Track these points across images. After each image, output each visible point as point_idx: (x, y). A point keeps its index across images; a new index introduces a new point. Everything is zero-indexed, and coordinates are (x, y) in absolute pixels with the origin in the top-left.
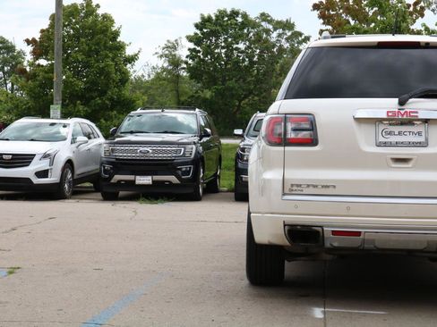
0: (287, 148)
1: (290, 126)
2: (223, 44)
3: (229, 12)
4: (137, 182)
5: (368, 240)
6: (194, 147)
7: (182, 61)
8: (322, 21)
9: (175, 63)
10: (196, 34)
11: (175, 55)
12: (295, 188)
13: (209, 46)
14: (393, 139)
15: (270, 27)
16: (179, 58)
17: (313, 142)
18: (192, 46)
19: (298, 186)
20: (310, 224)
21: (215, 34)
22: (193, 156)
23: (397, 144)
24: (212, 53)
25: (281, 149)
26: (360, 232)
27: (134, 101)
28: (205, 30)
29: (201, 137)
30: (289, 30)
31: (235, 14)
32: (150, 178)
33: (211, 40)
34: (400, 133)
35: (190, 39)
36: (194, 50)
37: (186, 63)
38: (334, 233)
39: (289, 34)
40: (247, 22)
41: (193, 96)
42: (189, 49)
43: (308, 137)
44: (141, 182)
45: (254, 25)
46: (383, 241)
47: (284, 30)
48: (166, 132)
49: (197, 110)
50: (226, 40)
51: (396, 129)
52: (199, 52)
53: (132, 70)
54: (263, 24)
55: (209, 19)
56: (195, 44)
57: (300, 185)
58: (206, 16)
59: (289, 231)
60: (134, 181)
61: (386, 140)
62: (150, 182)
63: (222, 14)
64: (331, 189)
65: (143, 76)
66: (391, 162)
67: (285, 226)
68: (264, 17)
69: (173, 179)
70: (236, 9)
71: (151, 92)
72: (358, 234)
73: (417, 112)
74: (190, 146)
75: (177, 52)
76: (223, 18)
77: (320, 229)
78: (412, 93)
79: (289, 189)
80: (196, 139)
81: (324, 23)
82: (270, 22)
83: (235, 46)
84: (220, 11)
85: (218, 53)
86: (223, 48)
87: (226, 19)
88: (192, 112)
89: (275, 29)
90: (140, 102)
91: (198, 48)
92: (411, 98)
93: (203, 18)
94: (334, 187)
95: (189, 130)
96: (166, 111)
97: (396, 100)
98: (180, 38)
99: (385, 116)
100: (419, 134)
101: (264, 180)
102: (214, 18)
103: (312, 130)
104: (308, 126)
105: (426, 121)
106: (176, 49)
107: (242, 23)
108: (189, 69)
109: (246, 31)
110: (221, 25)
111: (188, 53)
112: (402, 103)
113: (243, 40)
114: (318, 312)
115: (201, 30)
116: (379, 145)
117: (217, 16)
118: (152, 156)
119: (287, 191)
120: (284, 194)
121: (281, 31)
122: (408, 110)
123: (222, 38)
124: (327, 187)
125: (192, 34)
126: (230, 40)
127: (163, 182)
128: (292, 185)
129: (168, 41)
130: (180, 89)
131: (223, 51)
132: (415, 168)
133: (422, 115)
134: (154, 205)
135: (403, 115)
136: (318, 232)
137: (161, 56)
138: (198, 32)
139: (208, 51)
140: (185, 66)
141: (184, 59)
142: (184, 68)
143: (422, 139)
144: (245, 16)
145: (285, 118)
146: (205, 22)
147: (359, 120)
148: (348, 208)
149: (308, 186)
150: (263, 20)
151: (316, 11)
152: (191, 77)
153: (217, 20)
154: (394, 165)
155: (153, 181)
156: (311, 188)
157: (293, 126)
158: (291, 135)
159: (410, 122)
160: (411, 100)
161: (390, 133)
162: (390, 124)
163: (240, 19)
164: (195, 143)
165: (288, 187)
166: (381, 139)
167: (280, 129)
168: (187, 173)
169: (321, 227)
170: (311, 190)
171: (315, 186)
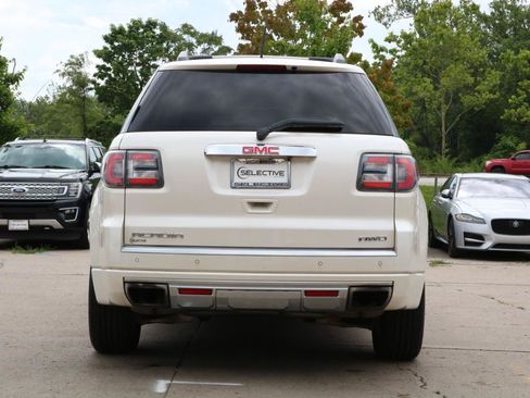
0: (129, 191)
1: (131, 165)
2: (138, 61)
3: (144, 23)
4: (11, 228)
5: (221, 299)
6: (80, 185)
7: (89, 81)
8: (240, 35)
9: (81, 82)
10: (105, 48)
11: (80, 73)
12: (136, 238)
13: (121, 63)
14: (251, 180)
15: (194, 41)
16: (86, 77)
17: (158, 183)
18: (101, 62)
19: (141, 235)
20: (154, 280)
21: (129, 48)
22: (78, 196)
23: (256, 186)
24: (125, 72)
25: (122, 191)
26: (211, 290)
27: (18, 129)
28: (116, 44)
29: (91, 173)
30: (216, 45)
31: (151, 25)
32: (26, 222)
33: (123, 56)
34: (258, 173)
35: (98, 54)
36: (103, 67)
37: (94, 82)
38: (181, 291)
39: (216, 49)
40: (166, 35)
41: (102, 123)
42: (97, 66)
43: (153, 177)
44: (15, 228)
45: (175, 38)
46: (238, 300)
47: (209, 44)
48: (47, 167)
49: (87, 140)
50: (141, 56)
51: (255, 168)
52: (109, 69)
53: (16, 92)
54: (185, 36)
55: (121, 31)
56: (105, 60)
57: (143, 235)
58: (117, 26)
59: (129, 289)
60: (7, 226)
61: (244, 181)
62: (27, 227)
63: (136, 25)
64: (179, 238)
65: (47, 97)
66: (247, 206)
67: (124, 282)
68: (187, 29)
69: (54, 223)
70: (153, 19)
71: (56, 116)
72: (209, 292)
73: (277, 148)
74: (75, 184)
75: (82, 70)
76: (138, 29)
77: (164, 287)
78: (274, 125)
79: (130, 239)
80: (84, 176)
81: (243, 38)
82: (193, 34)
83: (152, 63)
84: (134, 22)
85: (133, 72)
86: (138, 65)
87: (142, 30)
88: (80, 142)
89: (199, 43)
90: (24, 131)
91: (108, 65)
92: (271, 131)
93: (113, 29)
94: (182, 236)
95: (76, 164)
96: (49, 141)
97: (254, 134)
98: (86, 53)
99: (241, 153)
100: (281, 173)
101: (104, 228)
102: (127, 29)
103: (157, 169)
104: (153, 165)
105: (289, 159)
106: (81, 65)
107: (161, 36)
108: (98, 89)
109: (165, 45)
110: (135, 38)
111: (96, 71)
112: (261, 137)
113: (161, 56)
114: (161, 386)
115: (112, 43)
116: (235, 186)
117: (130, 27)
118: (29, 196)
119: (127, 242)
120: (124, 245)
121: (206, 46)
122: (268, 146)
123: (137, 53)
124: (173, 236)
125: (101, 48)
126: (146, 55)
127: (43, 227)
128: (134, 235)
129: (72, 57)
130: (88, 114)
131: (138, 68)
132: (276, 213)
133: (283, 152)
134: (30, 255)
135: (261, 152)
136: (162, 290)
137: (63, 74)
138: (108, 46)
139: (120, 68)
140: (93, 86)
141: (91, 77)
142: (91, 89)
143: (284, 180)
144: (164, 27)
145: (127, 155)
146: (115, 34)
147: (211, 157)
148: (197, 262)
149: (152, 235)
150: (185, 33)
151: (233, 22)
152: (101, 99)
153: (130, 32)
154: (250, 210)
155: (30, 226)
156: (155, 237)
157: (136, 164)
158: (133, 175)
159: (270, 160)
160: (271, 134)
161: (247, 173)
162: (247, 163)
163: (158, 31)
164: (81, 180)
165: (128, 236)
166: (237, 180)
167: (120, 169)
168: (71, 215)
169: (166, 284)
170: (156, 241)
171: (160, 236)
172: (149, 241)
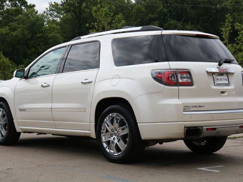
1: (179, 76)
17: (191, 84)
25: (176, 87)
26: (216, 128)
34: (221, 79)
38: (207, 129)
51: (219, 77)
61: (218, 83)
67: (185, 128)
73: (227, 70)
100: (226, 79)
105: (226, 74)
112: (220, 65)
135: (223, 71)
136: (200, 129)
147: (207, 73)
149: (193, 107)
154: (221, 95)
158: (180, 81)
161: (218, 79)
169: (202, 127)
170: (194, 109)
171: (196, 107)
172: (192, 109)
